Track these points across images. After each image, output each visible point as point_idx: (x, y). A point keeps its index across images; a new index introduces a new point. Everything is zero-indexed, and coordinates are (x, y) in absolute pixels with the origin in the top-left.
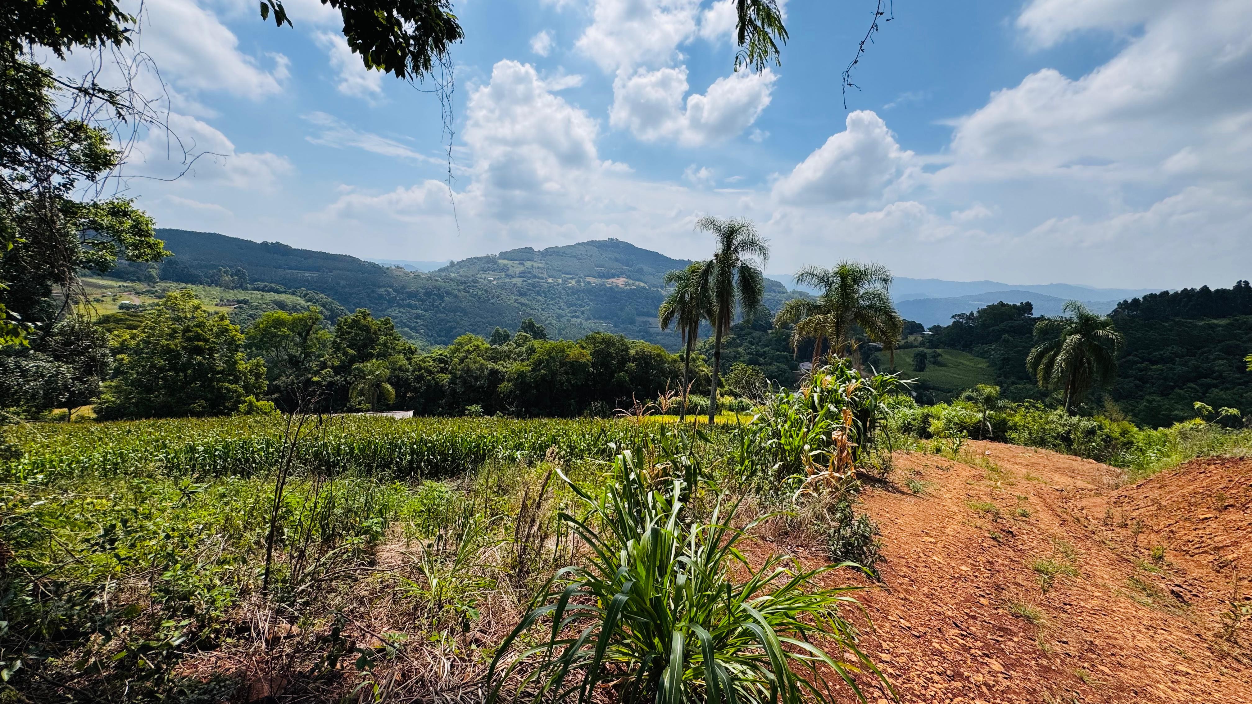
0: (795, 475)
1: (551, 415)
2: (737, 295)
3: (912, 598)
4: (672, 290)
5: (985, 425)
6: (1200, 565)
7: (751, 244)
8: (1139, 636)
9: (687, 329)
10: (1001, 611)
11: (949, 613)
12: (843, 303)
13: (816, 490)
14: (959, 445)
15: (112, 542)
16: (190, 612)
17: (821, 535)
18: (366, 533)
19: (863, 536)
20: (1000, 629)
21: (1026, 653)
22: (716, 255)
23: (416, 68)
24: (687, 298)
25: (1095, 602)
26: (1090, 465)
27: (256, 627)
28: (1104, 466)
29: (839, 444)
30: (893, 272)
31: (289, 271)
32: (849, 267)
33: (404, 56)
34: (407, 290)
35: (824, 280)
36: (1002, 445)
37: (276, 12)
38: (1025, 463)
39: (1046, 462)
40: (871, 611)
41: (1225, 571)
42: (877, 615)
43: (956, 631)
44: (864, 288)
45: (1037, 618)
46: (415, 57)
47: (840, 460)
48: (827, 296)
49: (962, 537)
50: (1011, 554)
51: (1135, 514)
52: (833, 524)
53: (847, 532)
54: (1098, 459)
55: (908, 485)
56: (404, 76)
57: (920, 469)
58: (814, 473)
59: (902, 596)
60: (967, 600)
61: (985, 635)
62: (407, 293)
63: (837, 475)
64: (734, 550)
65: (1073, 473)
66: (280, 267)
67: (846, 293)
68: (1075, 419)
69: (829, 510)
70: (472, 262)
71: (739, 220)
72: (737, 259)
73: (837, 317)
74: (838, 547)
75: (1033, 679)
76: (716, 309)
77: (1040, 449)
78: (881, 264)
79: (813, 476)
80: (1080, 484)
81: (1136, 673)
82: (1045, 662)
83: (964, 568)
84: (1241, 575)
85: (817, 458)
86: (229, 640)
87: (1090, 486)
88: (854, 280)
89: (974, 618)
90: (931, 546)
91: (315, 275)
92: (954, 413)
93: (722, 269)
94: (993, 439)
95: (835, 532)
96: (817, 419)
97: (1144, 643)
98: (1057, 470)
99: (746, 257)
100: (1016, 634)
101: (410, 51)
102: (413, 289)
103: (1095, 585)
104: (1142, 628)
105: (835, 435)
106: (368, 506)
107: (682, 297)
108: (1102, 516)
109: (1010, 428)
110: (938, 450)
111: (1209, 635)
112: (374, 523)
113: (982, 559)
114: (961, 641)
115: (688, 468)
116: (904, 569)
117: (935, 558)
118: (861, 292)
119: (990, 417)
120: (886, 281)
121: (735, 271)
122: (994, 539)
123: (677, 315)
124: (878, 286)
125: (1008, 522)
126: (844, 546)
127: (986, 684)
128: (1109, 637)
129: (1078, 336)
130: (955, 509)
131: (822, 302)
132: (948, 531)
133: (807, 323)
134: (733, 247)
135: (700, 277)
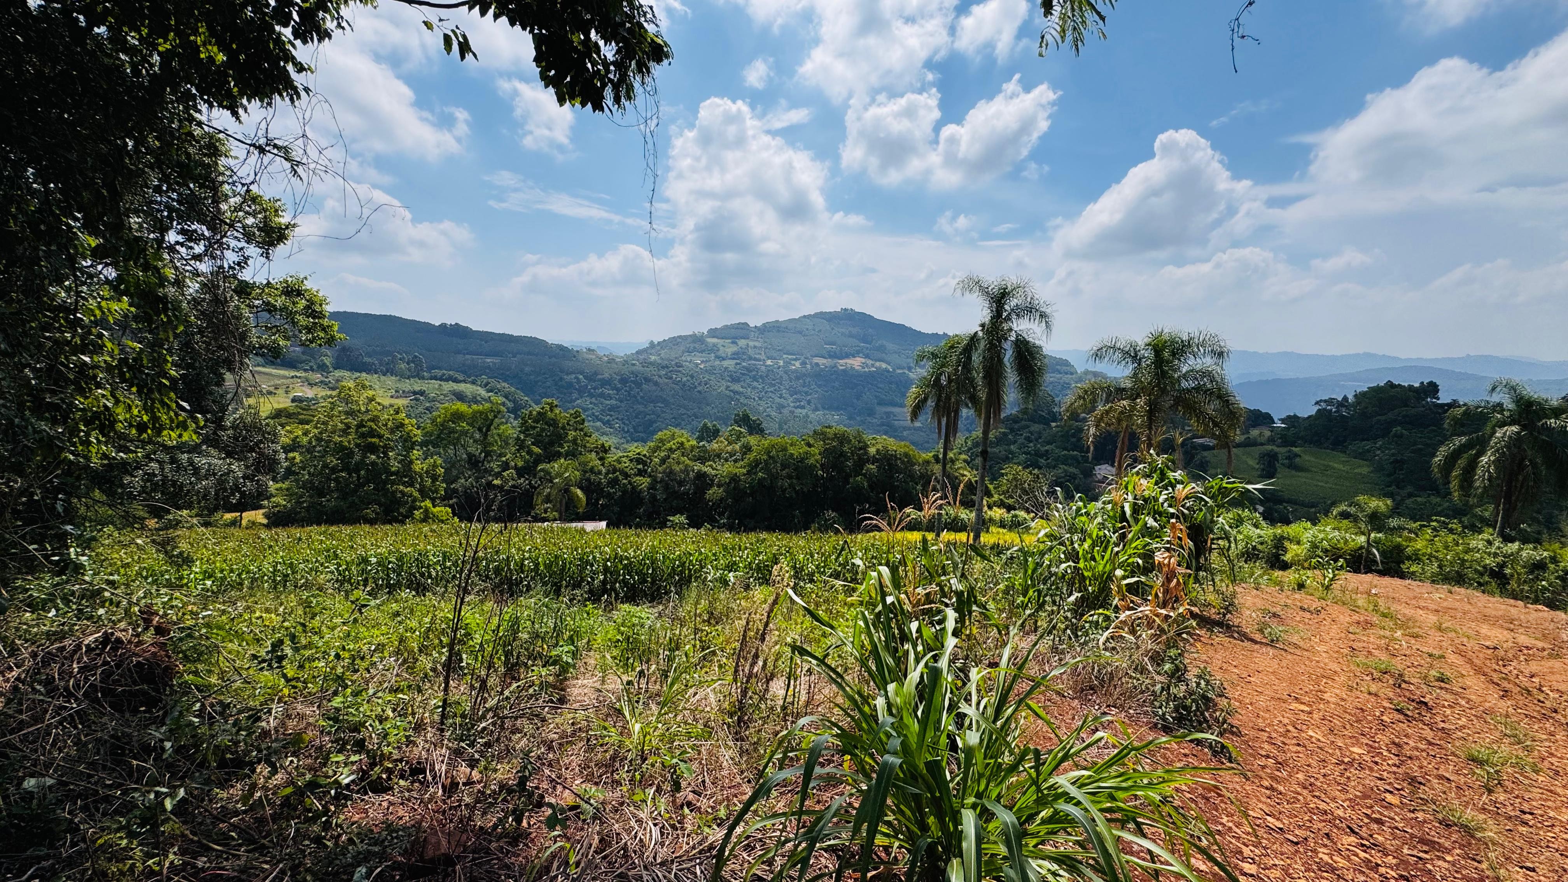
0: (1101, 611)
1: (770, 529)
2: (1011, 377)
3: (1281, 788)
4: (923, 371)
5: (1369, 552)
7: (1030, 310)
9: (944, 421)
10: (1420, 816)
11: (1340, 812)
12: (1158, 385)
13: (1133, 632)
14: (1332, 580)
15: (280, 659)
16: (360, 746)
17: (1142, 692)
18: (555, 663)
19: (1204, 697)
20: (1422, 841)
22: (983, 325)
23: (617, 100)
24: (944, 381)
27: (432, 770)
29: (1165, 569)
30: (1232, 343)
31: (468, 357)
32: (1166, 337)
33: (604, 85)
34: (600, 377)
35: (1132, 355)
36: (1397, 582)
37: (460, 43)
38: (1433, 606)
39: (1467, 607)
40: (1222, 801)
42: (1230, 808)
43: (1353, 839)
44: (1188, 364)
45: (1480, 829)
46: (616, 87)
47: (1166, 591)
48: (1135, 375)
49: (1349, 706)
50: (1428, 733)
52: (1158, 678)
53: (1180, 690)
54: (1552, 605)
55: (1261, 631)
56: (602, 110)
57: (1277, 610)
58: (1129, 609)
59: (1266, 783)
60: (1365, 796)
61: (1399, 849)
62: (600, 380)
63: (1163, 612)
64: (1030, 702)
65: (1511, 625)
66: (459, 352)
67: (1163, 372)
68: (1514, 546)
69: (1152, 659)
70: (675, 341)
71: (1012, 279)
72: (1011, 330)
73: (1150, 403)
74: (1168, 711)
76: (983, 395)
77: (1456, 589)
79: (1128, 613)
80: (1523, 640)
83: (1355, 749)
85: (1133, 589)
86: (402, 783)
87: (1540, 644)
88: (1173, 354)
89: (1379, 822)
90: (1303, 716)
91: (497, 360)
92: (1321, 536)
93: (991, 343)
94: (1382, 573)
95: (1163, 689)
96: (1129, 537)
98: (1486, 618)
99: (1022, 326)
100: (1449, 851)
101: (610, 79)
102: (606, 375)
105: (1159, 557)
106: (557, 631)
107: (938, 379)
109: (1409, 558)
110: (1301, 586)
112: (563, 651)
113: (1383, 739)
114: (1362, 855)
115: (959, 594)
116: (1266, 746)
117: (1311, 733)
118: (1184, 370)
119: (1377, 542)
120: (1220, 354)
121: (1007, 345)
122: (1400, 711)
123: (931, 403)
124: (1207, 362)
125: (1417, 688)
126: (1176, 709)
129: (1515, 428)
130: (1335, 667)
131: (1128, 384)
132: (1326, 696)
133: (1107, 412)
134: (1005, 314)
135: (961, 354)
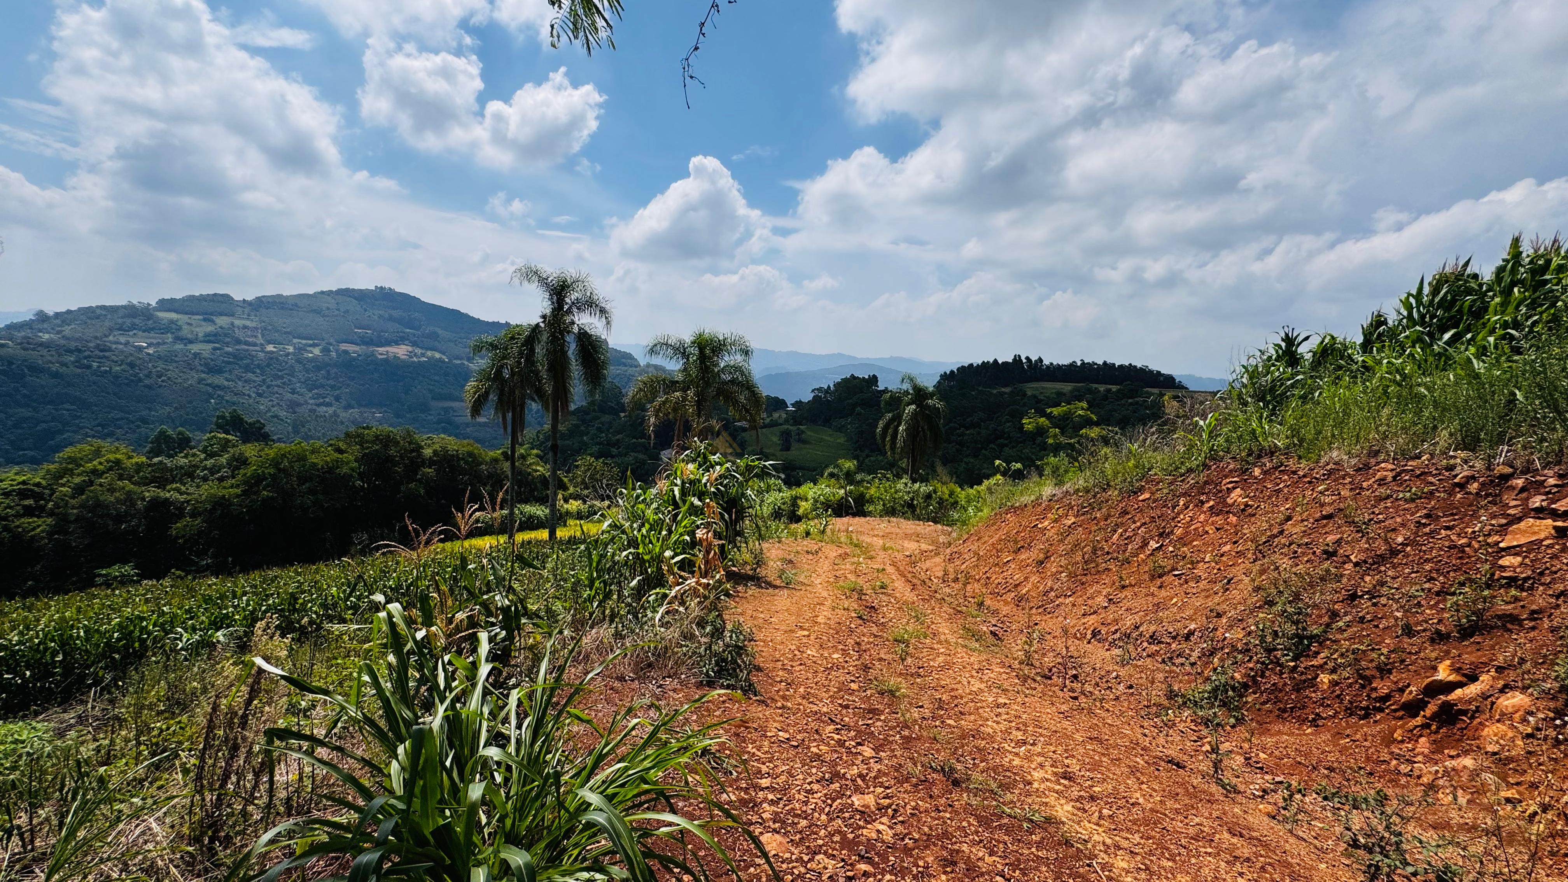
0: (658, 590)
2: (576, 370)
3: (789, 704)
4: (482, 362)
5: (847, 501)
6: (1006, 603)
7: (590, 304)
8: (972, 681)
9: (509, 416)
10: (869, 692)
11: (825, 709)
12: (703, 378)
13: (682, 603)
14: (825, 526)
17: (690, 657)
19: (736, 646)
20: (869, 711)
21: (891, 728)
22: (544, 317)
24: (506, 374)
25: (941, 659)
26: (929, 528)
28: (939, 526)
29: (705, 544)
30: (754, 344)
32: (706, 336)
35: (680, 351)
36: (862, 520)
38: (881, 534)
39: (898, 530)
40: (749, 733)
41: (1023, 603)
42: (754, 735)
43: (832, 727)
44: (726, 360)
45: (898, 689)
47: (707, 562)
48: (685, 370)
49: (832, 623)
50: (874, 629)
51: (964, 567)
52: (703, 640)
53: (719, 646)
54: (935, 521)
55: (780, 577)
57: (792, 557)
58: (679, 584)
59: (779, 704)
60: (840, 690)
61: (857, 722)
63: (705, 581)
64: (573, 711)
65: (917, 537)
67: (706, 367)
68: (917, 485)
69: (698, 624)
71: (571, 272)
72: (573, 323)
73: (697, 394)
74: (709, 668)
75: (898, 753)
76: (549, 389)
77: (892, 519)
78: (741, 333)
79: (678, 588)
80: (924, 547)
81: (972, 718)
82: (906, 733)
83: (835, 656)
84: (1032, 604)
85: (682, 565)
87: (931, 548)
88: (713, 351)
89: (847, 707)
90: (805, 640)
92: (819, 492)
93: (553, 335)
94: (854, 515)
95: (706, 650)
96: (679, 518)
97: (976, 685)
98: (907, 536)
99: (585, 320)
100: (882, 713)
103: (940, 642)
104: (974, 673)
105: (699, 534)
107: (499, 372)
108: (941, 574)
109: (868, 501)
110: (808, 534)
111: (1016, 665)
113: (850, 641)
114: (836, 737)
116: (781, 673)
117: (809, 652)
118: (722, 365)
119: (851, 492)
120: (746, 352)
121: (569, 338)
122: (860, 618)
123: (493, 397)
124: (737, 359)
125: (871, 598)
126: (717, 664)
127: (860, 775)
128: (953, 690)
129: (914, 407)
130: (825, 594)
131: (680, 377)
132: (819, 620)
133: (664, 403)
134: (566, 307)
135: (523, 345)
